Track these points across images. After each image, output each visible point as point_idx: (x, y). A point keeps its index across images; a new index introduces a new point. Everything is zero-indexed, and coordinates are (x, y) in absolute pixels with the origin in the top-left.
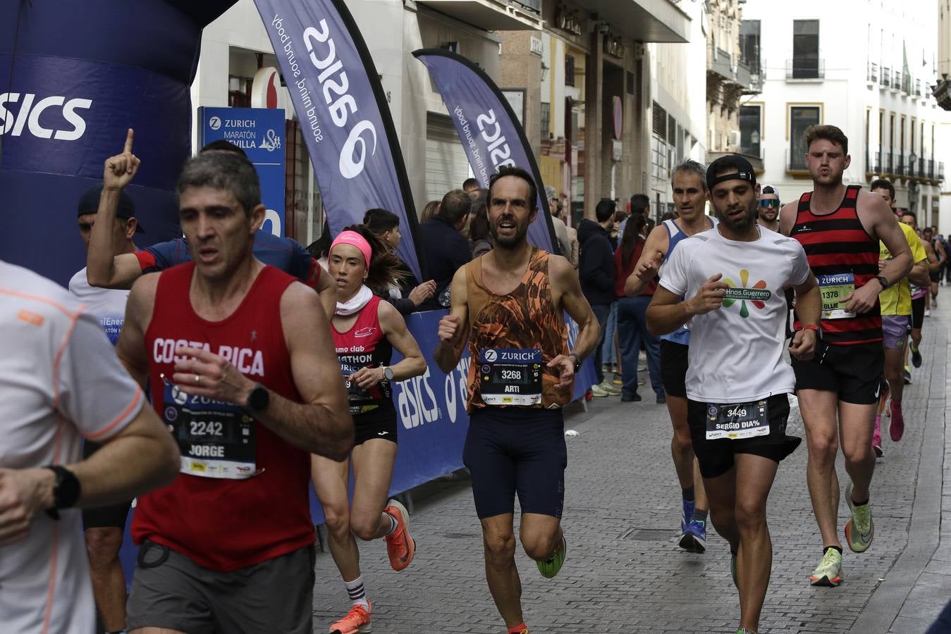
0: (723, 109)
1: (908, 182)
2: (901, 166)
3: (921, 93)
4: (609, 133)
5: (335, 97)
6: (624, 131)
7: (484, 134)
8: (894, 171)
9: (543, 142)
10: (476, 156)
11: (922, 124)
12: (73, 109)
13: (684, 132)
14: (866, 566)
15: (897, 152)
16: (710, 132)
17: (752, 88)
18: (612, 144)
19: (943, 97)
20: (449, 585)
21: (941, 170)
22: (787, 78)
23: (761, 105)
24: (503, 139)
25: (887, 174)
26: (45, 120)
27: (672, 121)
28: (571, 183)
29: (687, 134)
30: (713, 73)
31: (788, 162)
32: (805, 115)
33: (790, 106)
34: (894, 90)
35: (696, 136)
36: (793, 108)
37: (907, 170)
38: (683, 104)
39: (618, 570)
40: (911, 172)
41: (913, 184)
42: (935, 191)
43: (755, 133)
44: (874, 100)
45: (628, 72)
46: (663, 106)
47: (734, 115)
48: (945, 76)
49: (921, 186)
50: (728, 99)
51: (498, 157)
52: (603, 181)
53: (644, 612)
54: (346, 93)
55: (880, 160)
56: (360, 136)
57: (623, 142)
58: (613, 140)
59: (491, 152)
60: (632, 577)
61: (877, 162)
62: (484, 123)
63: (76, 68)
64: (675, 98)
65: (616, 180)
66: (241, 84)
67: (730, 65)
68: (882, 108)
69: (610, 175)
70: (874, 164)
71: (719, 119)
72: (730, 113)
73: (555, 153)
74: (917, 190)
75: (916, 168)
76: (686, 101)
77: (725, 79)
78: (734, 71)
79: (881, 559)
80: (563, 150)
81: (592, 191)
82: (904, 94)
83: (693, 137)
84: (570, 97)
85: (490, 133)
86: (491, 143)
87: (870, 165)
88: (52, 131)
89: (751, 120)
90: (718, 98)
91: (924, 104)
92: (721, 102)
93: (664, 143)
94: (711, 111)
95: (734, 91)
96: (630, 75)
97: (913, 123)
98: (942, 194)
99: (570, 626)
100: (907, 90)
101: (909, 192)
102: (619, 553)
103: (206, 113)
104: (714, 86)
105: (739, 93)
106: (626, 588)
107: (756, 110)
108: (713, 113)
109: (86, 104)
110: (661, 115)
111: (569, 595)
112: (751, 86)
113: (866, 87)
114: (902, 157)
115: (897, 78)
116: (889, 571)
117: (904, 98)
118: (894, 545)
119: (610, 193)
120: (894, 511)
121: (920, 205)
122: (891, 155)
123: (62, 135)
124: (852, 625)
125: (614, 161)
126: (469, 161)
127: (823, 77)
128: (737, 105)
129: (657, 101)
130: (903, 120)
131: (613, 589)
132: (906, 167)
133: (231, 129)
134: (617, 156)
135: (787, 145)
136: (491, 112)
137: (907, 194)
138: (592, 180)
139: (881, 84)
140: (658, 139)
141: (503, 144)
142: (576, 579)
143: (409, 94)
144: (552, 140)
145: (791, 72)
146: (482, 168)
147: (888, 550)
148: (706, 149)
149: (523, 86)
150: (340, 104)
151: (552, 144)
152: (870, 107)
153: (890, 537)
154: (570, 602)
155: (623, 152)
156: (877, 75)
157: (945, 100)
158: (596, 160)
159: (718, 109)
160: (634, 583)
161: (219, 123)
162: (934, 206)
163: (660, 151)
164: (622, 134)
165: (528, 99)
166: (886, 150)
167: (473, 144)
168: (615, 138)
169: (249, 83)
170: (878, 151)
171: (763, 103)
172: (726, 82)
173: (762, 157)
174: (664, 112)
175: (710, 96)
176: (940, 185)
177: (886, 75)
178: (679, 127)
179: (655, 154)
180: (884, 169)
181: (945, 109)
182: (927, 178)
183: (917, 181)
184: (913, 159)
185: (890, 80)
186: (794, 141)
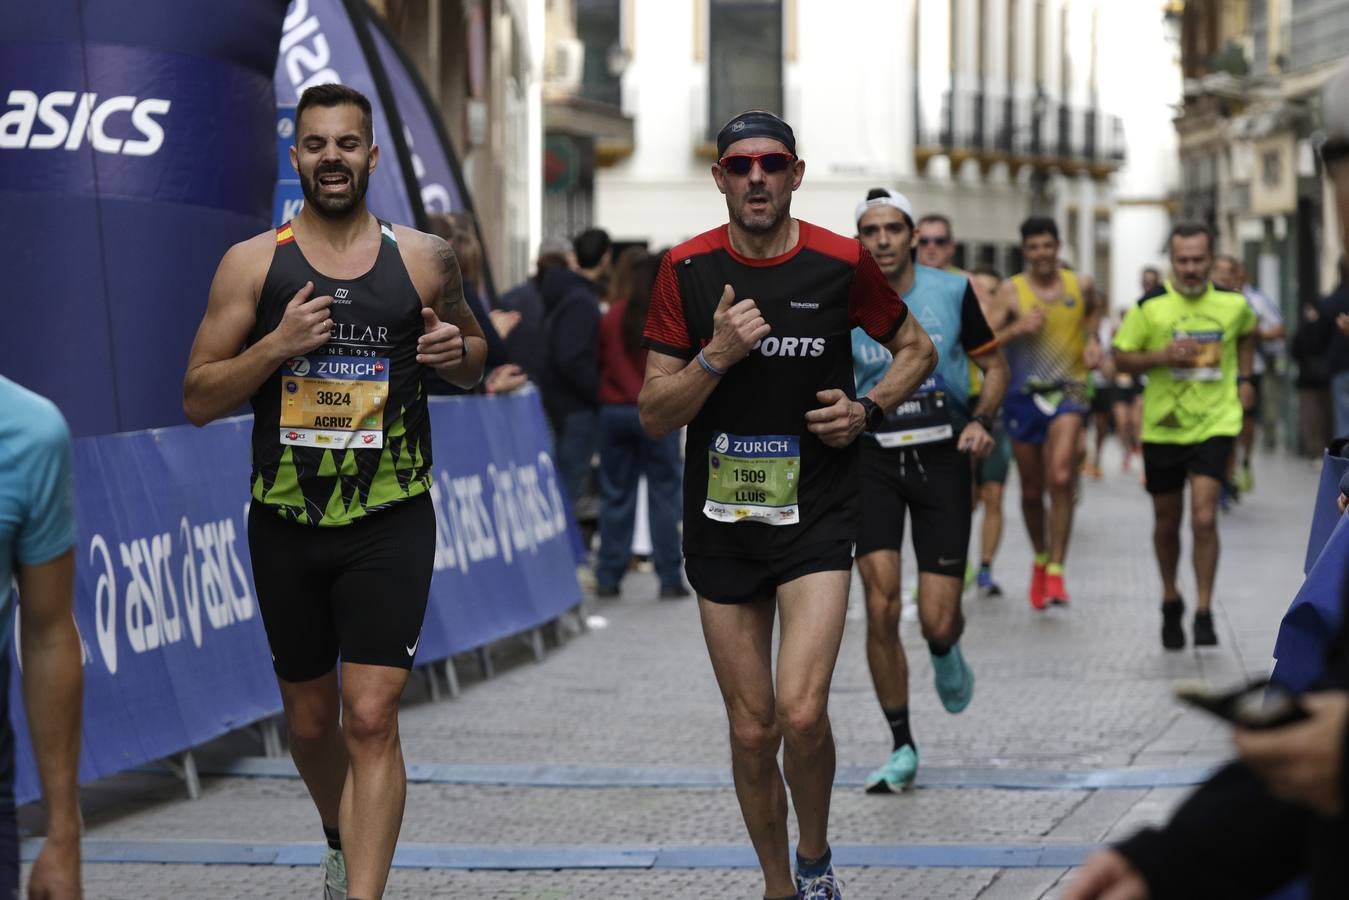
1: (1026, 172)
2: (1008, 131)
8: (988, 143)
15: (996, 90)
21: (1118, 138)
25: (968, 151)
31: (701, 122)
37: (1023, 138)
40: (1036, 145)
41: (1041, 176)
42: (1100, 194)
49: (1060, 185)
55: (950, 114)
61: (945, 119)
70: (933, 123)
75: (1050, 134)
87: (922, 125)
97: (1039, 8)
98: (1122, 203)
101: (1031, 195)
114: (1009, 105)
122: (980, 101)
132: (1021, 131)
135: (698, 75)
137: (1023, 206)
162: (1102, 233)
166: (968, 85)
170: (944, 85)
173: (627, 109)
176: (1115, 177)
180: (963, 137)
182: (1078, 159)
183: (1052, 169)
184: (1041, 106)
186: (718, 61)
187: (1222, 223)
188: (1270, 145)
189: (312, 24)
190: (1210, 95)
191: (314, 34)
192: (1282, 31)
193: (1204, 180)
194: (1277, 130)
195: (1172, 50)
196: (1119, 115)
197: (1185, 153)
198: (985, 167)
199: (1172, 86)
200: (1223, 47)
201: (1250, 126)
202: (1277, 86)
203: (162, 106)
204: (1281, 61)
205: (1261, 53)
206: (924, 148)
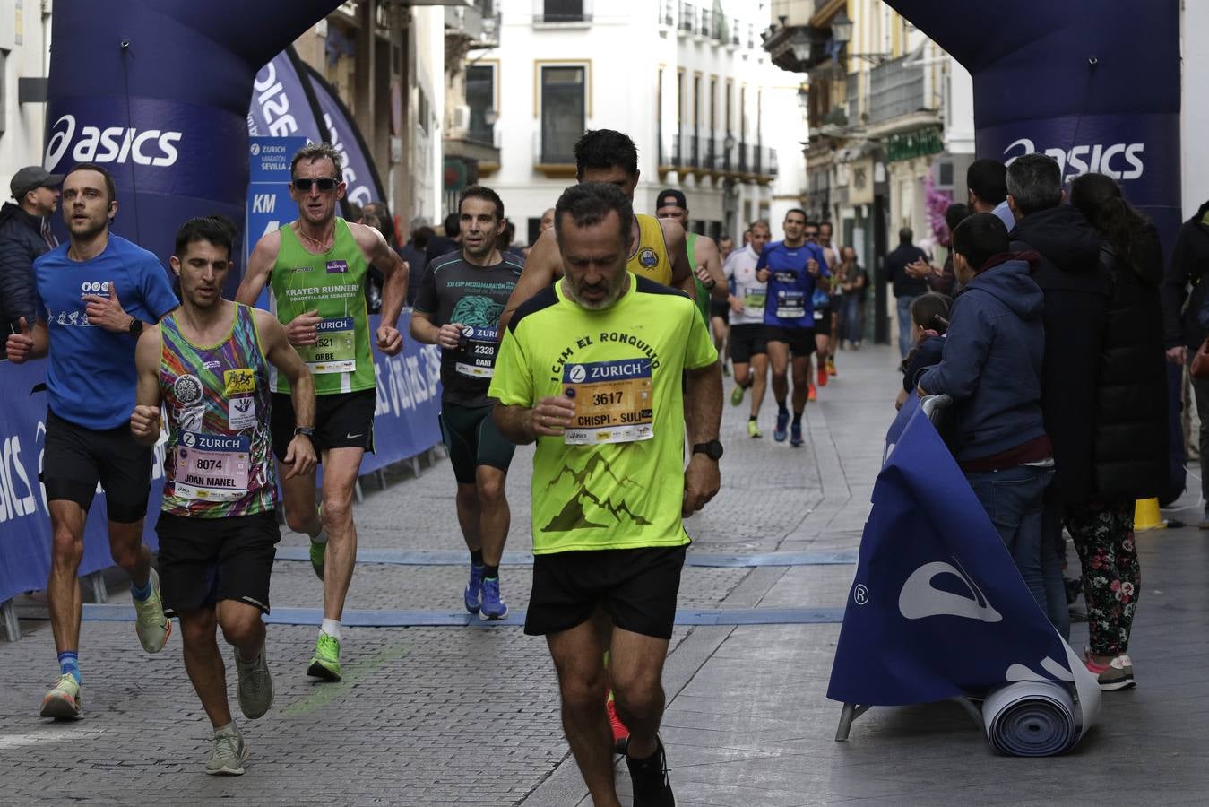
1: (721, 180)
2: (712, 156)
3: (741, 41)
8: (700, 163)
11: (743, 90)
15: (704, 134)
17: (485, 39)
19: (781, 49)
21: (773, 162)
22: (535, 20)
23: (495, 65)
31: (538, 152)
32: (564, 79)
33: (539, 66)
34: (699, 38)
36: (545, 69)
37: (720, 161)
40: (727, 165)
41: (730, 183)
42: (763, 193)
43: (487, 109)
44: (669, 54)
47: (458, 81)
48: (783, 19)
49: (741, 187)
55: (678, 147)
61: (676, 149)
68: (682, 65)
70: (669, 152)
72: (452, 77)
74: (735, 189)
75: (735, 159)
77: (446, 27)
78: (459, 14)
82: (715, 42)
87: (664, 155)
89: (481, 89)
91: (745, 57)
95: (460, 45)
97: (728, 88)
98: (775, 198)
100: (720, 36)
101: (724, 196)
105: (466, 46)
107: (486, 71)
112: (484, 36)
113: (658, 34)
114: (712, 142)
115: (704, 19)
117: (714, 49)
121: (740, 215)
122: (696, 139)
127: (590, 18)
128: (463, 65)
130: (713, 84)
132: (718, 157)
135: (536, 126)
137: (720, 200)
139: (679, 28)
145: (541, 14)
152: (664, 65)
156: (674, 15)
157: (782, 56)
162: (764, 217)
166: (688, 131)
170: (676, 132)
171: (498, 61)
173: (496, 144)
176: (771, 183)
177: (688, 14)
180: (687, 160)
181: (782, 69)
182: (752, 174)
183: (737, 180)
184: (730, 143)
185: (693, 21)
186: (548, 118)
187: (832, 210)
188: (857, 166)
189: (279, 87)
190: (824, 136)
191: (280, 93)
192: (865, 100)
193: (822, 185)
194: (863, 157)
195: (804, 112)
196: (773, 148)
197: (810, 169)
198: (698, 178)
199: (803, 131)
200: (832, 109)
201: (847, 154)
202: (864, 131)
203: (177, 136)
204: (865, 117)
205: (853, 113)
206: (664, 167)
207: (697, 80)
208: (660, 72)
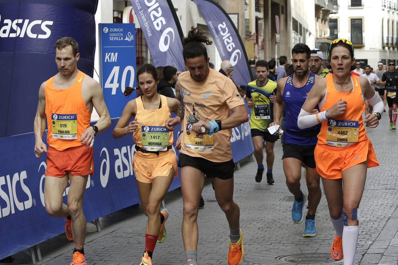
0: (322, 20)
2: (397, 42)
4: (274, 31)
5: (156, 18)
6: (281, 30)
7: (221, 32)
8: (394, 44)
9: (246, 35)
10: (218, 41)
12: (46, 25)
13: (306, 30)
14: (384, 210)
15: (395, 36)
16: (317, 30)
17: (334, 11)
18: (275, 35)
20: (208, 222)
22: (349, 6)
23: (338, 18)
24: (229, 34)
25: (391, 46)
26: (33, 30)
27: (301, 25)
28: (259, 53)
29: (307, 31)
30: (317, 5)
32: (357, 22)
33: (350, 18)
34: (393, 11)
35: (311, 32)
36: (351, 19)
38: (305, 19)
39: (279, 214)
43: (336, 30)
44: (385, 15)
45: (281, 5)
46: (297, 19)
47: (327, 23)
50: (324, 16)
51: (227, 42)
52: (272, 51)
53: (291, 232)
54: (161, 16)
55: (388, 40)
56: (167, 34)
57: (280, 34)
58: (276, 34)
59: (224, 39)
60: (285, 217)
61: (387, 41)
62: (221, 27)
63: (46, 8)
64: (302, 16)
65: (278, 51)
66: (118, 14)
67: (324, 2)
68: (389, 18)
69: (275, 48)
71: (320, 24)
72: (325, 22)
73: (252, 40)
76: (306, 17)
77: (322, 7)
78: (326, 4)
79: (391, 207)
80: (255, 38)
81: (267, 55)
82: (397, 12)
83: (309, 32)
84: (257, 16)
85: (224, 32)
86: (224, 36)
87: (384, 42)
88: (37, 35)
89: (334, 25)
90: (320, 16)
92: (321, 17)
93: (297, 35)
94: (317, 21)
95: (327, 12)
96: (282, 7)
99: (259, 238)
102: (280, 207)
103: (102, 26)
104: (318, 10)
105: (329, 13)
106: (283, 222)
107: (336, 20)
108: (318, 22)
109: (51, 23)
110: (296, 23)
111: (259, 225)
112: (334, 10)
113: (382, 10)
115: (395, 6)
116: (394, 212)
117: (397, 14)
118: (396, 201)
119: (275, 56)
120: (396, 187)
122: (393, 38)
123: (41, 36)
124: (379, 235)
125: (276, 43)
126: (215, 44)
127: (364, 6)
128: (328, 18)
129: (294, 17)
130: (397, 23)
131: (277, 222)
133: (112, 32)
134: (278, 40)
135: (349, 34)
136: (224, 23)
138: (267, 50)
139: (388, 8)
140: (295, 33)
141: (229, 36)
142: (262, 218)
143: (189, 16)
144: (250, 34)
145: (350, 4)
146: (221, 47)
147: (393, 203)
148: (315, 37)
149: (237, 12)
150: (158, 21)
151: (250, 36)
152: (384, 18)
153: (394, 198)
154: (259, 228)
155: (280, 39)
156: (386, 4)
158: (269, 42)
159: (320, 20)
160: (286, 220)
161: (107, 30)
163: (296, 38)
164: (279, 31)
165: (240, 17)
166: (391, 36)
167: (216, 37)
168: (277, 33)
169: (122, 13)
170: (387, 36)
171: (339, 17)
172: (323, 9)
174: (297, 22)
175: (316, 15)
177: (390, 4)
178: (304, 28)
179: (293, 39)
180: (390, 44)
185: (391, 6)
186: (352, 33)
198: (394, 48)
206: (384, 45)
207: (393, 22)
208: (383, 20)
